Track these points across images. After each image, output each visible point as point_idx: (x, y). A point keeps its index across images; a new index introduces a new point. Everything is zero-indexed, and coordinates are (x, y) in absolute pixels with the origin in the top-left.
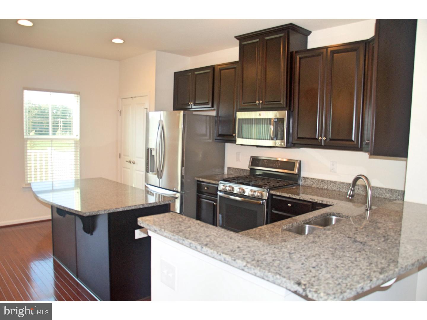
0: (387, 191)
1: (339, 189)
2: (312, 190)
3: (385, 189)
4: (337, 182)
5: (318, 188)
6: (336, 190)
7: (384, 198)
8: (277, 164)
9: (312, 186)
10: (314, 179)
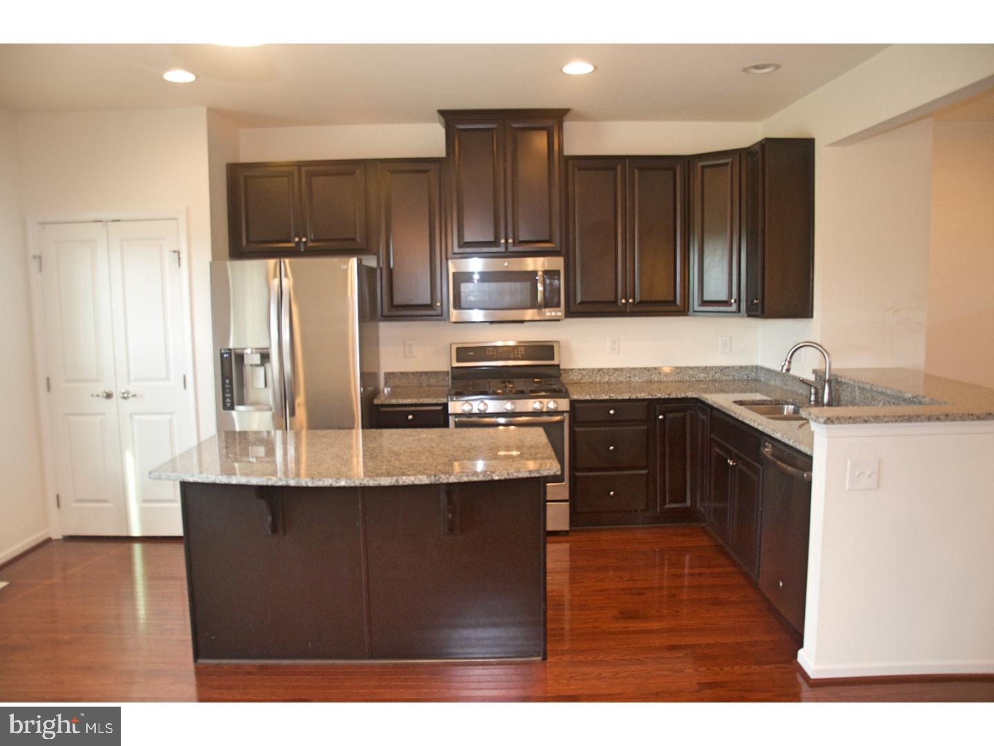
0: (700, 370)
1: (628, 379)
2: (582, 387)
3: (698, 368)
4: (624, 369)
5: (591, 383)
6: (625, 380)
7: (697, 381)
8: (518, 351)
9: (582, 381)
10: (583, 369)
